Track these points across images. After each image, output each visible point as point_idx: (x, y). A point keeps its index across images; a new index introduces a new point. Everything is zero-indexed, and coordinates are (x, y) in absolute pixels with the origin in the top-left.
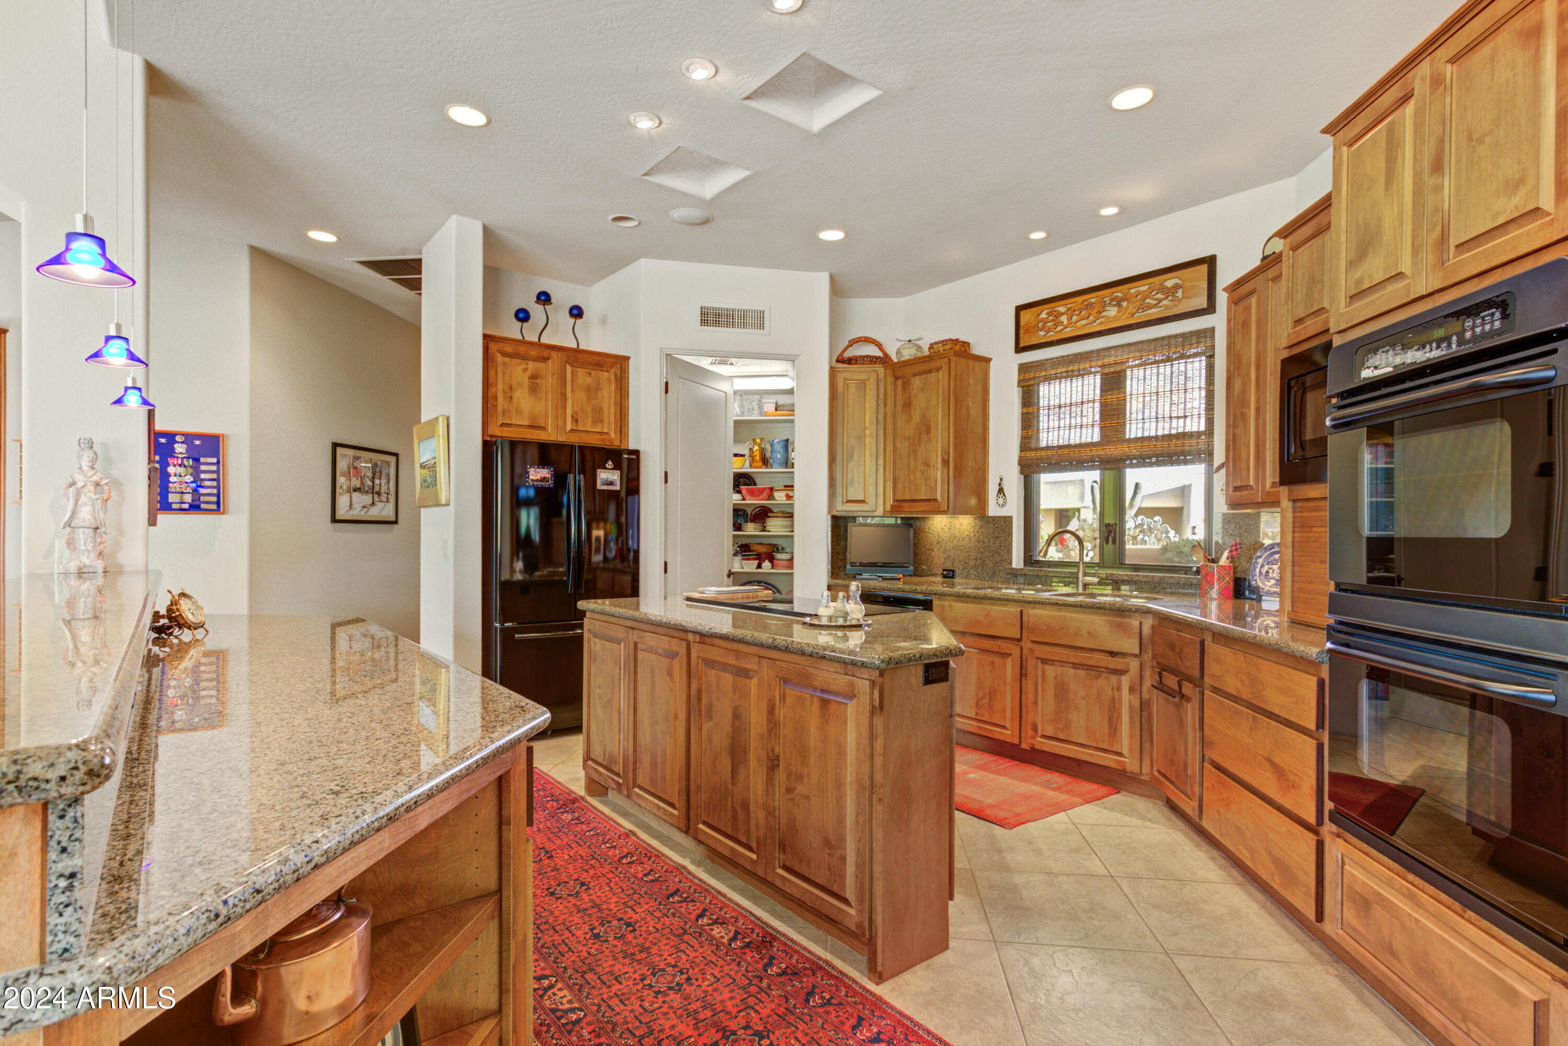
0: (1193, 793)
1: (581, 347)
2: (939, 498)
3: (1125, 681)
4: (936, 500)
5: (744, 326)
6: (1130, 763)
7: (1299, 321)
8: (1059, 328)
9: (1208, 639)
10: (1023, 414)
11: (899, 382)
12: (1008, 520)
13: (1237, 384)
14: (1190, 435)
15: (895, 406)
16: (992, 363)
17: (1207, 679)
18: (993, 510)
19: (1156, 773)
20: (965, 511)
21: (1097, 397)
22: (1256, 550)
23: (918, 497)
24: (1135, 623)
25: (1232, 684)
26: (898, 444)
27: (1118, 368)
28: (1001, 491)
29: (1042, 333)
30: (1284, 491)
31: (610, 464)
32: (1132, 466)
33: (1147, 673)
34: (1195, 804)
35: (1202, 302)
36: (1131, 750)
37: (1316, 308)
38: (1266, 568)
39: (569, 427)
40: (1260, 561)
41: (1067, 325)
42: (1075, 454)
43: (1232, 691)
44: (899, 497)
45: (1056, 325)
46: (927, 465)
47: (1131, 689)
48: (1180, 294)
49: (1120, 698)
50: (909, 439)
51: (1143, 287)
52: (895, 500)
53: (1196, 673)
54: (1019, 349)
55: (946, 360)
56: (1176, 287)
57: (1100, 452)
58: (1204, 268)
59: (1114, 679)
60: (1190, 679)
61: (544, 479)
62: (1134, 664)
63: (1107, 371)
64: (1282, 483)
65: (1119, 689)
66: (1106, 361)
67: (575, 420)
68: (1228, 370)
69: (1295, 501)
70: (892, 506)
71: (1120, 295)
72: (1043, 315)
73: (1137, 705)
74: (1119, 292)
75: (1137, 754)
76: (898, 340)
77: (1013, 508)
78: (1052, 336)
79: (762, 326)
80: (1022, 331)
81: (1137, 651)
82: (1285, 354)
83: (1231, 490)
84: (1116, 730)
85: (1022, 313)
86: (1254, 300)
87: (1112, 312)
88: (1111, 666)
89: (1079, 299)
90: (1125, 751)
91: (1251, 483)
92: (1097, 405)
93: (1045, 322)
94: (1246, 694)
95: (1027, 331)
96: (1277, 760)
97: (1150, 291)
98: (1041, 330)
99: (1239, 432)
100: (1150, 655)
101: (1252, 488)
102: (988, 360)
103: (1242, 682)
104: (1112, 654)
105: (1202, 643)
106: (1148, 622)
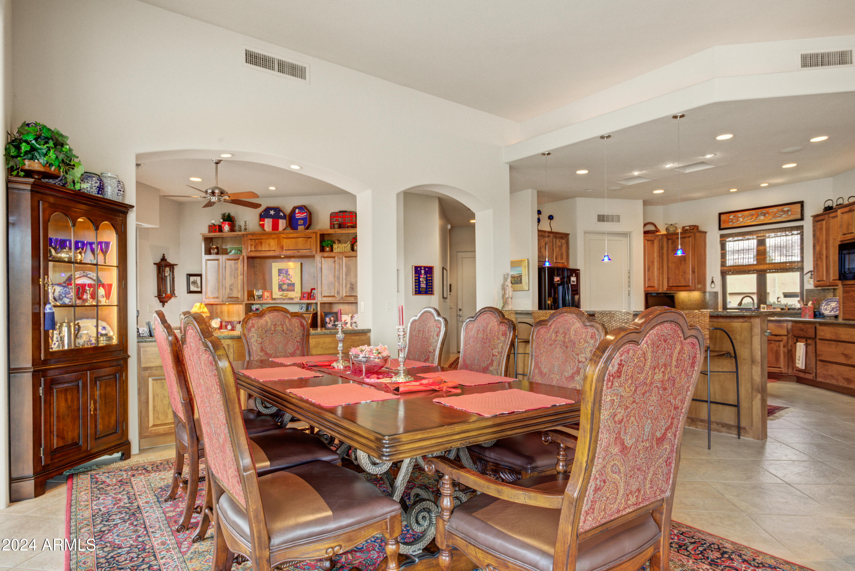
0: (813, 372)
1: (553, 231)
2: (690, 285)
3: (782, 344)
4: (689, 286)
5: (613, 221)
6: (784, 370)
7: (844, 234)
8: (739, 222)
9: (818, 326)
10: (722, 253)
11: (670, 241)
12: (716, 293)
13: (818, 248)
14: (794, 262)
15: (668, 250)
16: (707, 234)
17: (818, 337)
18: (708, 289)
19: (795, 371)
20: (698, 290)
21: (755, 248)
22: (821, 301)
23: (680, 285)
24: (785, 324)
25: (828, 336)
26: (670, 265)
27: (764, 238)
28: (713, 282)
29: (731, 224)
30: (839, 283)
31: (574, 275)
32: (770, 272)
33: (790, 341)
34: (814, 375)
35: (799, 216)
36: (784, 366)
37: (850, 232)
38: (826, 307)
39: (555, 261)
40: (824, 304)
41: (741, 221)
42: (745, 269)
43: (829, 338)
44: (671, 285)
45: (737, 221)
46: (685, 273)
47: (784, 346)
48: (790, 213)
49: (780, 350)
50: (675, 263)
51: (775, 210)
52: (668, 286)
53: (814, 336)
54: (720, 229)
55: (693, 234)
56: (788, 211)
57: (757, 268)
58: (799, 205)
59: (777, 343)
60: (810, 338)
61: (558, 281)
62: (785, 338)
63: (759, 238)
64: (840, 279)
65: (779, 346)
66: (759, 235)
67: (556, 259)
68: (814, 243)
69: (843, 285)
70: (667, 289)
71: (765, 212)
72: (731, 217)
73: (786, 351)
74: (764, 211)
75: (786, 367)
76: (666, 224)
77: (718, 288)
78: (735, 225)
79: (619, 221)
80: (722, 222)
81: (786, 334)
82: (840, 243)
83: (816, 281)
84: (778, 360)
85: (722, 216)
86: (824, 222)
87: (762, 218)
88: (776, 339)
89: (748, 212)
90: (782, 367)
91: (825, 279)
92: (755, 250)
93: (732, 219)
94: (834, 338)
95: (724, 222)
96: (845, 353)
97: (778, 211)
98: (730, 222)
99: (819, 263)
100: (791, 334)
101: (824, 281)
102: (705, 233)
103: (832, 335)
104: (776, 335)
105: (815, 327)
106: (790, 325)
